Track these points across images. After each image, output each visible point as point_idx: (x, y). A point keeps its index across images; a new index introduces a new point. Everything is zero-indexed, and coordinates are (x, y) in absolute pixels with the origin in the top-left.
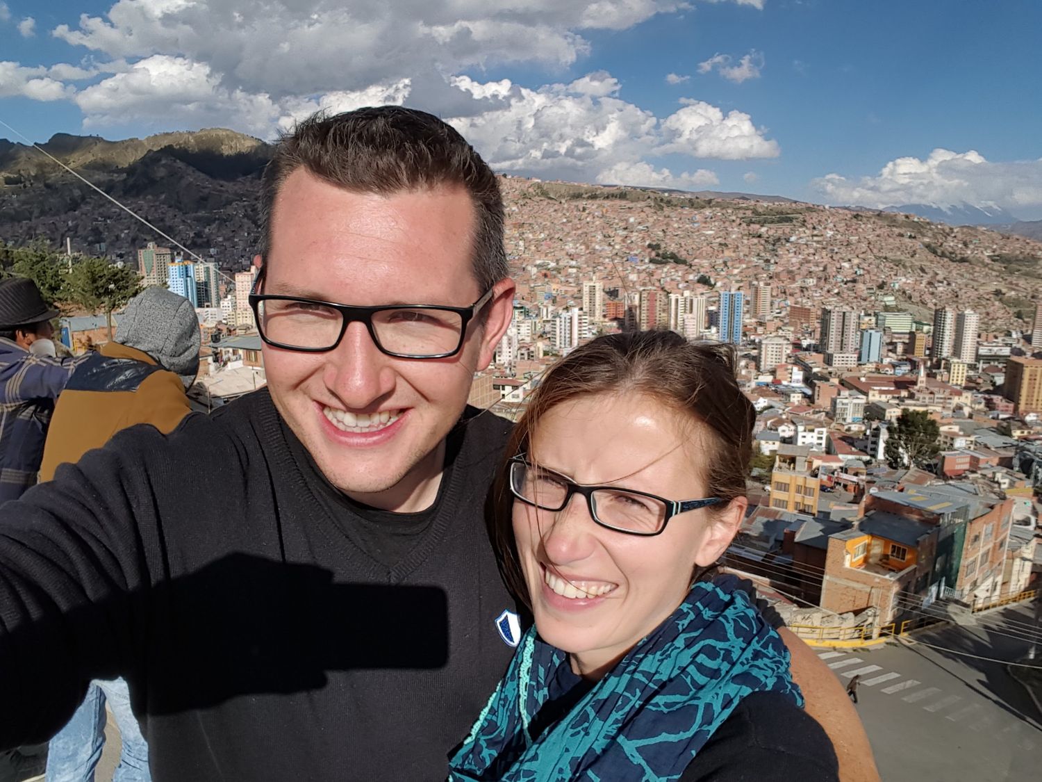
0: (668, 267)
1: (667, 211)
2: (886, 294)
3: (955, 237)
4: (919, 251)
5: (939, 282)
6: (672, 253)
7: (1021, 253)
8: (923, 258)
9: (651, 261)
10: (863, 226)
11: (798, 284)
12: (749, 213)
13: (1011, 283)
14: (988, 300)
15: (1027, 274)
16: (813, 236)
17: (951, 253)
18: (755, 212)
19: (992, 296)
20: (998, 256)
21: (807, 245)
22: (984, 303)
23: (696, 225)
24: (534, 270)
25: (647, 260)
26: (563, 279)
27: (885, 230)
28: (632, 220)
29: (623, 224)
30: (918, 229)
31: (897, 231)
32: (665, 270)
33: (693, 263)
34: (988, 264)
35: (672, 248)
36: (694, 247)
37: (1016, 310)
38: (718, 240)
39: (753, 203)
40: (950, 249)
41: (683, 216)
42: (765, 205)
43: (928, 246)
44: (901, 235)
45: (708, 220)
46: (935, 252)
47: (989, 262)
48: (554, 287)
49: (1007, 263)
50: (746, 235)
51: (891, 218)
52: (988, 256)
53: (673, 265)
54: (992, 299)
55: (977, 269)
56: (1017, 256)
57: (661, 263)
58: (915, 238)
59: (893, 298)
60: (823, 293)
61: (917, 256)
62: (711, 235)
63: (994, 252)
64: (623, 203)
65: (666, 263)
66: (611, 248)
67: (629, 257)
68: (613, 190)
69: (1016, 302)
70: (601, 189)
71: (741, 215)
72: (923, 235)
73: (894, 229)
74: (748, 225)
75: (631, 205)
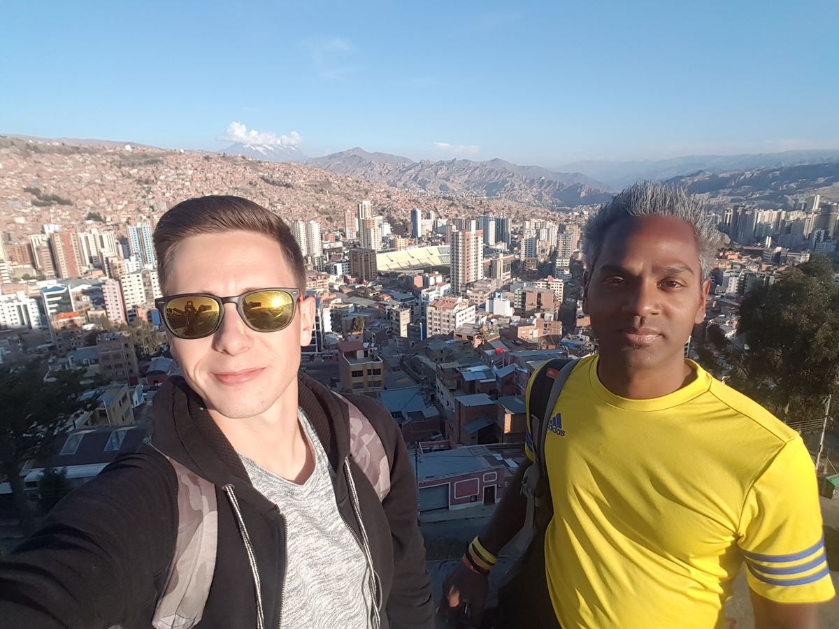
0: (54, 208)
4: (258, 182)
6: (53, 195)
8: (262, 187)
9: (34, 204)
10: (214, 165)
17: (278, 182)
21: (174, 182)
25: (29, 204)
27: (231, 169)
33: (77, 203)
34: (304, 188)
40: (278, 179)
41: (54, 162)
45: (80, 164)
46: (268, 182)
50: (120, 176)
52: (302, 183)
53: (58, 206)
55: (298, 192)
56: (319, 181)
57: (45, 205)
61: (258, 185)
65: (50, 205)
69: (325, 212)
72: (258, 171)
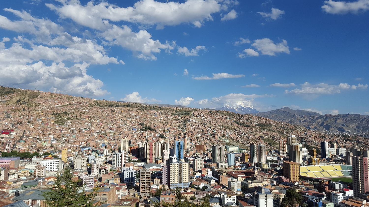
0: (148, 132)
1: (145, 111)
2: (225, 139)
3: (243, 118)
4: (233, 123)
5: (241, 134)
6: (148, 126)
7: (265, 123)
8: (235, 126)
9: (141, 130)
10: (213, 115)
11: (195, 136)
12: (174, 111)
13: (265, 133)
14: (259, 139)
15: (269, 130)
16: (197, 119)
17: (243, 124)
18: (176, 111)
19: (260, 138)
20: (258, 124)
21: (196, 122)
22: (258, 141)
23: (156, 116)
24: (96, 135)
25: (140, 130)
26: (108, 138)
27: (221, 117)
28: (133, 114)
29: (129, 116)
30: (231, 116)
31: (224, 117)
32: (147, 133)
33: (157, 130)
34: (256, 127)
35: (148, 125)
36: (156, 124)
37: (269, 143)
38: (164, 121)
39: (175, 108)
40: (243, 122)
41: (151, 113)
42: (180, 108)
43: (235, 121)
44: (226, 118)
45: (160, 114)
46: (238, 123)
47: (256, 126)
48: (105, 142)
49: (262, 126)
50: (174, 119)
51: (222, 112)
52: (255, 124)
53: (149, 131)
54: (260, 139)
55: (253, 129)
56: (265, 124)
57: (145, 130)
58: (231, 119)
59: (228, 140)
60: (205, 139)
61: (233, 125)
62: (162, 120)
63: (257, 123)
64: (129, 108)
65: (147, 130)
66: (126, 125)
67: (133, 128)
68: (125, 104)
69: (268, 140)
70: (120, 103)
71: (171, 112)
72: (233, 118)
73: (223, 116)
74: (175, 116)
75: (132, 109)
